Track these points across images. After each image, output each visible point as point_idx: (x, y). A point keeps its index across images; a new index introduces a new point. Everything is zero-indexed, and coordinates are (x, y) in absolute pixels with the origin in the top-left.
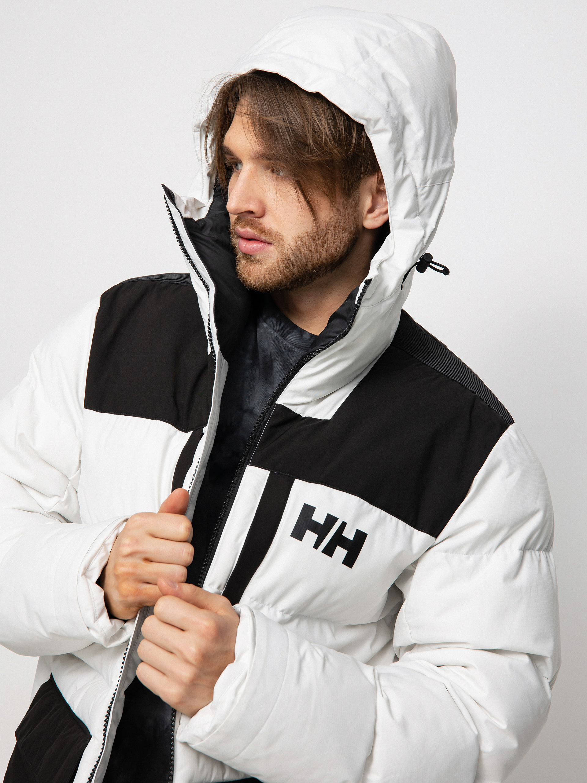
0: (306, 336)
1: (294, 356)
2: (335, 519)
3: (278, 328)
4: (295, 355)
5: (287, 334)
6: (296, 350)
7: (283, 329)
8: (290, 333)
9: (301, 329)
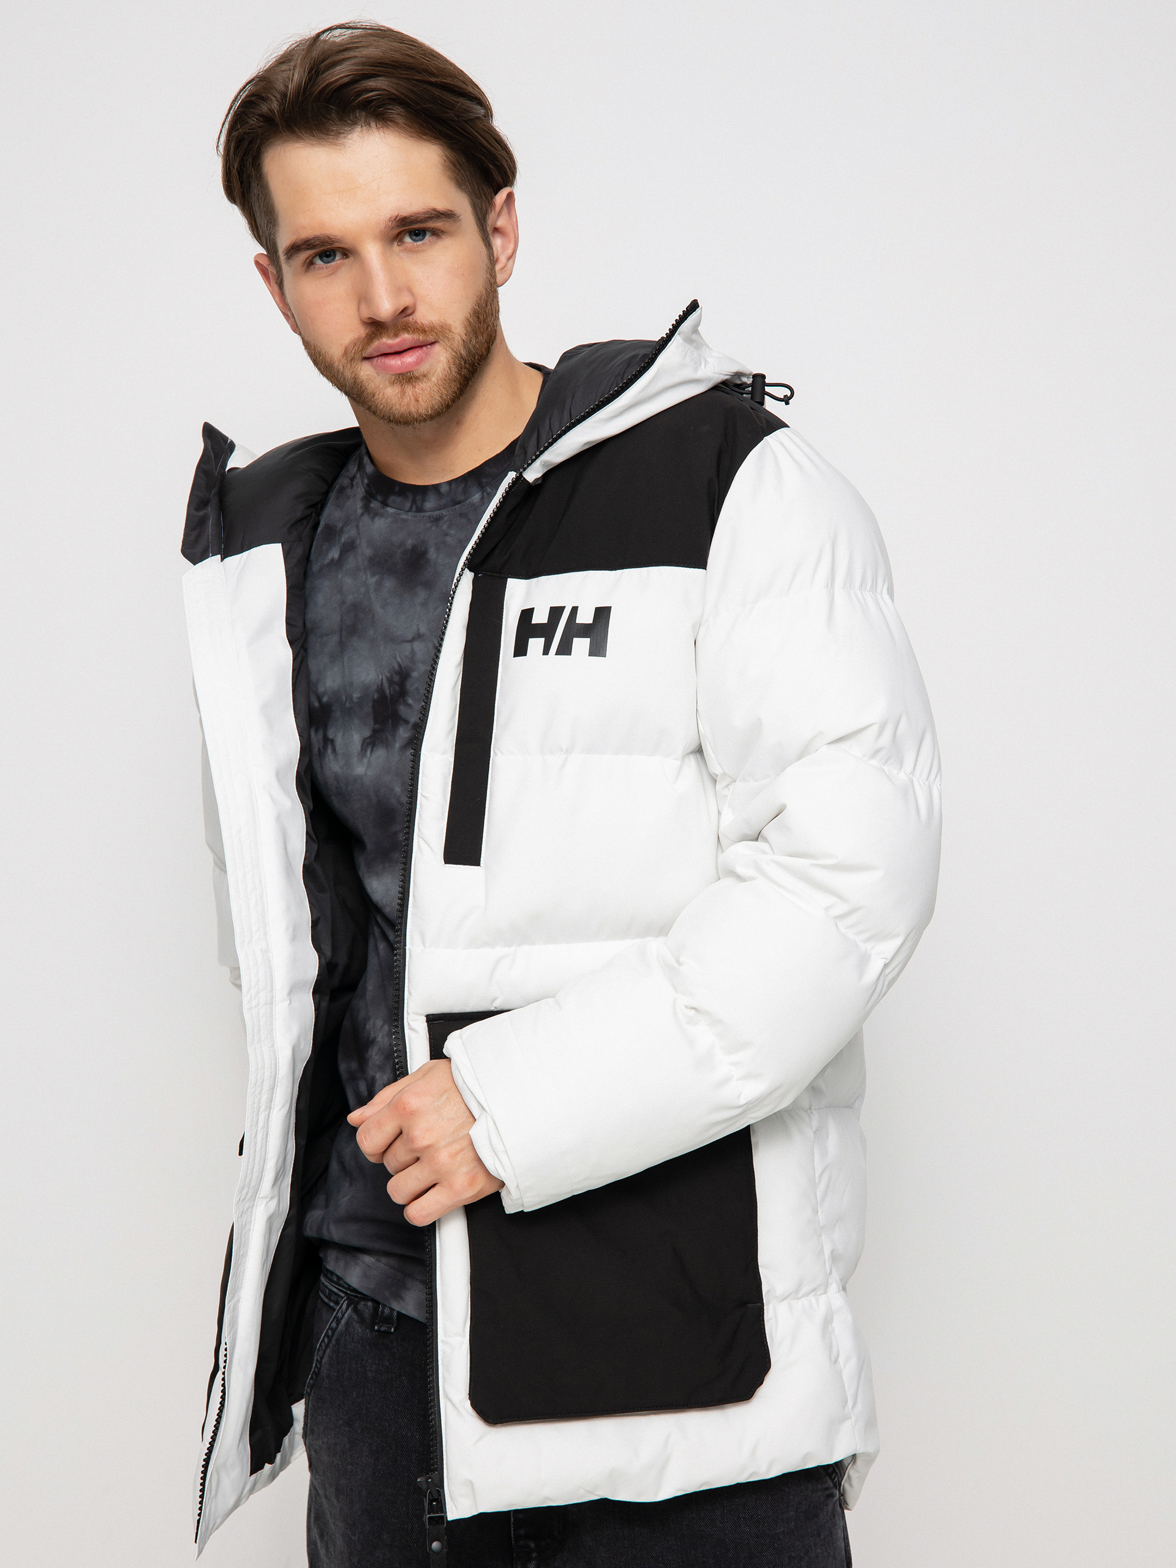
0: (444, 489)
1: (445, 522)
2: (561, 609)
3: (408, 505)
4: (446, 518)
5: (422, 504)
6: (444, 512)
7: (414, 502)
8: (424, 500)
9: (433, 485)
